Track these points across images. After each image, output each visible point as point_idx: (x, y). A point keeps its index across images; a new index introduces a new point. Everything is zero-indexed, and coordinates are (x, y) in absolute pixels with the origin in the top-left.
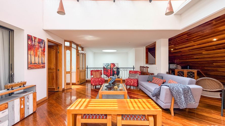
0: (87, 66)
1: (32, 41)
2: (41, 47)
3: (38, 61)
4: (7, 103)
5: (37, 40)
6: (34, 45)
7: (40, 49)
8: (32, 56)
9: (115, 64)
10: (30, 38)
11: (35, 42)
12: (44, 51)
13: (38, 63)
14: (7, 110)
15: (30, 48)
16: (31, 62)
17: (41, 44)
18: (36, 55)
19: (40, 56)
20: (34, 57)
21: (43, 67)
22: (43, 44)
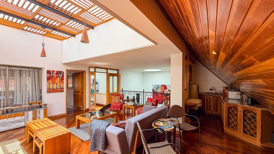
0: (122, 89)
1: (51, 74)
2: (59, 77)
3: (56, 87)
4: (24, 113)
5: (55, 73)
6: (52, 76)
7: (58, 78)
8: (50, 84)
9: (166, 86)
10: (49, 72)
11: (53, 74)
12: (62, 79)
13: (56, 89)
14: (24, 116)
15: (48, 79)
16: (49, 88)
17: (59, 74)
18: (54, 83)
19: (58, 83)
20: (52, 85)
21: (62, 91)
22: (62, 75)
